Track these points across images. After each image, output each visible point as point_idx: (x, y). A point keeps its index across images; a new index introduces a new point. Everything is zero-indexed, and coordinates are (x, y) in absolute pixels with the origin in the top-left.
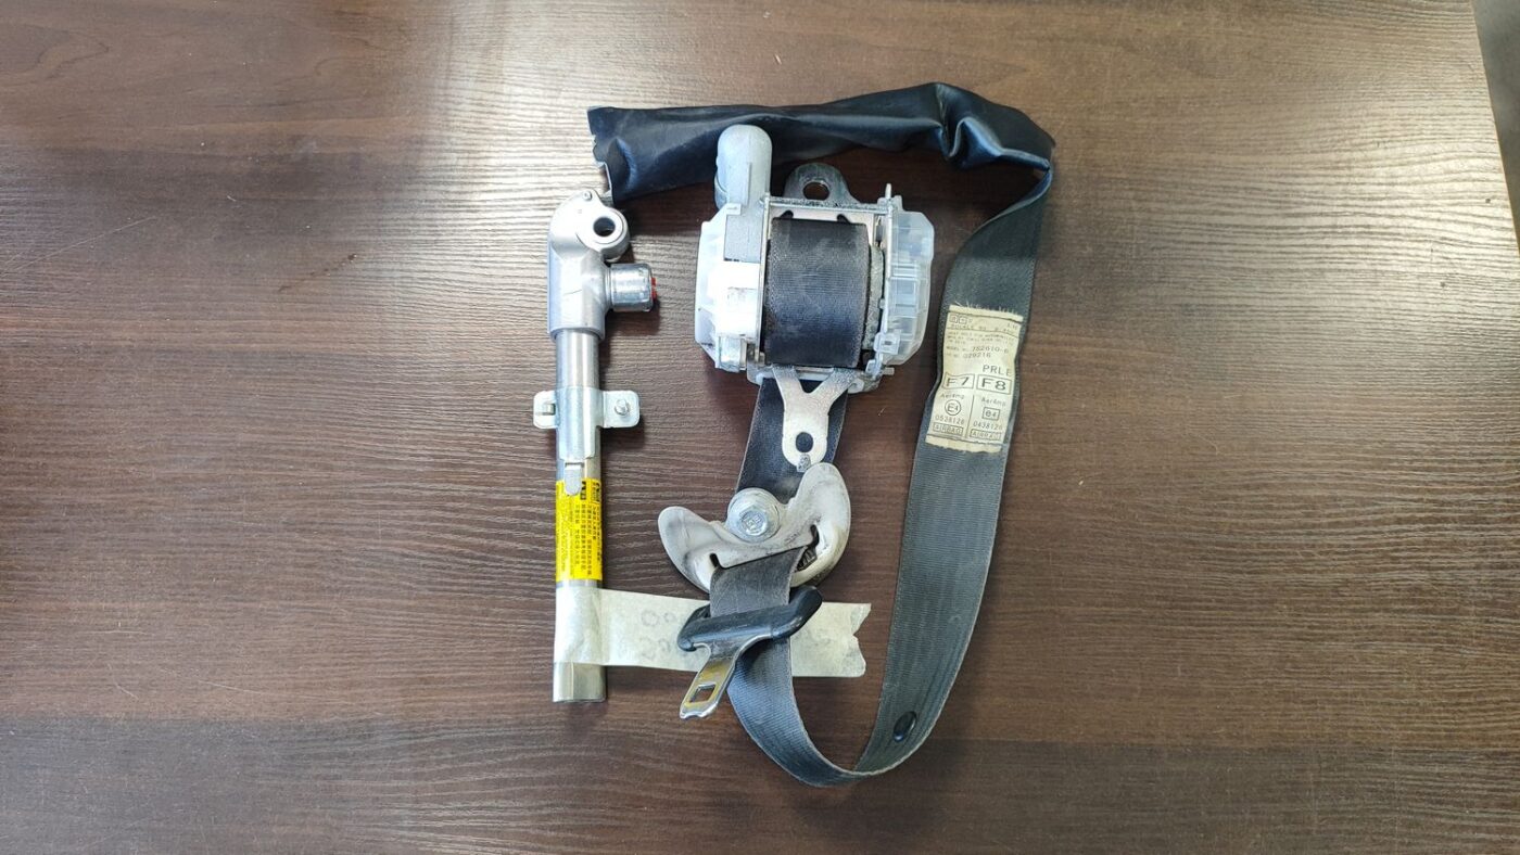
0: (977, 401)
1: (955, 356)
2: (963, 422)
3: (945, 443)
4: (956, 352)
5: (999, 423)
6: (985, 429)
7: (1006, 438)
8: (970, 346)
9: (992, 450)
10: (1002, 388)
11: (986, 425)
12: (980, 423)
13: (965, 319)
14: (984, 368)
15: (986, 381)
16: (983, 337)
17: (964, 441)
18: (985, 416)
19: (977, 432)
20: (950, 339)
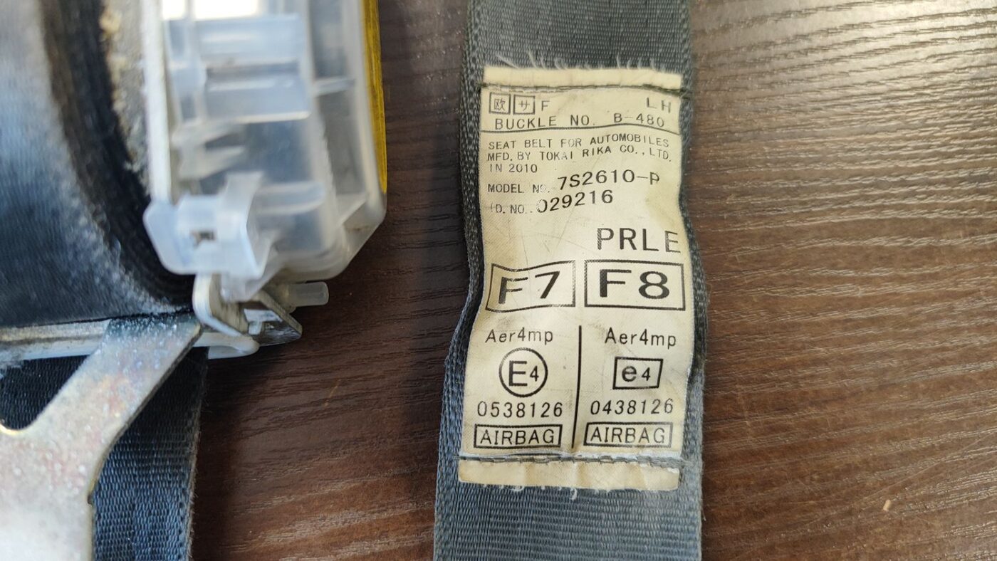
1: (515, 210)
3: (516, 476)
4: (515, 199)
6: (625, 417)
8: (549, 177)
10: (659, 291)
11: (626, 407)
12: (609, 403)
13: (530, 101)
14: (600, 239)
15: (610, 277)
16: (586, 144)
17: (569, 459)
18: (620, 382)
19: (602, 428)
20: (494, 163)
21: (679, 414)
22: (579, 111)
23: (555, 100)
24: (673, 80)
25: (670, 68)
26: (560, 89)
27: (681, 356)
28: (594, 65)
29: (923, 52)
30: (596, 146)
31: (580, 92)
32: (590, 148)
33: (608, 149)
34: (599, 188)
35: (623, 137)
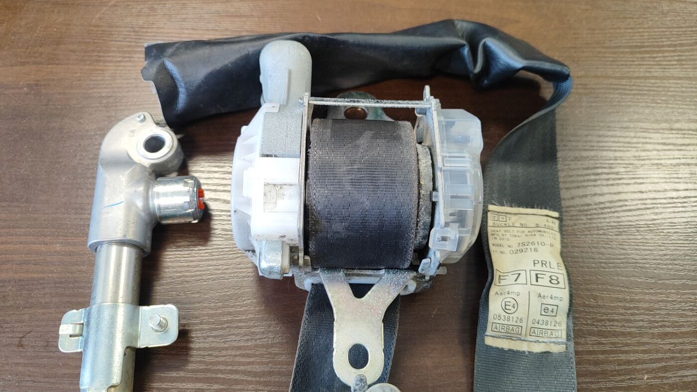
0: (534, 298)
1: (502, 252)
2: (521, 320)
3: (505, 344)
4: (501, 249)
5: (558, 319)
6: (544, 327)
7: (568, 336)
8: (514, 242)
9: (556, 349)
10: (556, 282)
11: (545, 323)
12: (539, 321)
13: (505, 217)
14: (535, 263)
15: (539, 276)
16: (526, 233)
17: (524, 340)
18: (543, 313)
19: (536, 330)
20: (494, 236)
21: (564, 327)
22: (523, 222)
23: (514, 218)
24: (556, 214)
25: (554, 210)
26: (515, 214)
27: (564, 305)
28: (527, 208)
29: (648, 211)
30: (530, 234)
31: (522, 216)
32: (528, 234)
33: (535, 235)
34: (533, 247)
35: (540, 231)
